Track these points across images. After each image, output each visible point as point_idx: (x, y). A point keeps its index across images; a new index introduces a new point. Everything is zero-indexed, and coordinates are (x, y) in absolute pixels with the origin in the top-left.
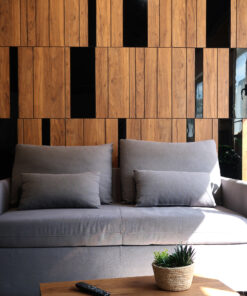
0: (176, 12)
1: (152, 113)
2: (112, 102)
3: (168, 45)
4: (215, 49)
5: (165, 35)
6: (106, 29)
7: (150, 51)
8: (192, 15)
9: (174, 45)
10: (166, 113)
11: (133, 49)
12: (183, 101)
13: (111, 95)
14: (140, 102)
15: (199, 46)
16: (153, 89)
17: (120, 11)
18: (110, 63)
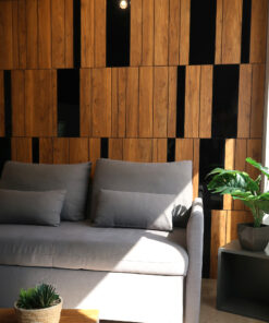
0: (159, 29)
1: (133, 133)
2: (95, 122)
3: (150, 64)
4: (199, 67)
5: (147, 53)
6: (90, 50)
7: (132, 70)
8: (175, 31)
9: (156, 64)
10: (147, 132)
11: (115, 69)
12: (164, 121)
13: (94, 116)
14: (122, 122)
15: (181, 64)
16: (134, 110)
17: (104, 32)
18: (94, 83)
